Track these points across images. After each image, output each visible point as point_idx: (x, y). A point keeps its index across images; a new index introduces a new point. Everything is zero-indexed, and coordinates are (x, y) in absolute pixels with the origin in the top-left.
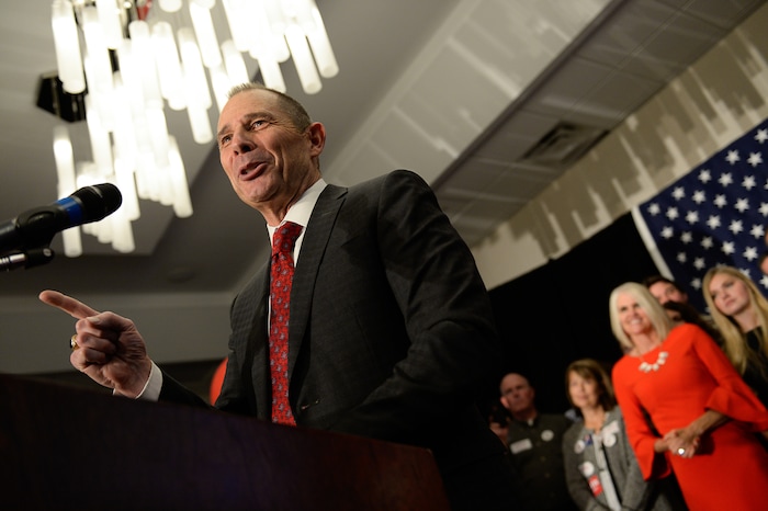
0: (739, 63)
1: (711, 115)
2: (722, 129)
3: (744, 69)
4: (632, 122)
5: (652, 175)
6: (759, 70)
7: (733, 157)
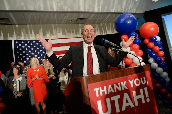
0: (39, 29)
1: (31, 33)
2: (32, 36)
3: (39, 30)
4: (17, 26)
5: (16, 36)
6: (41, 32)
7: (34, 42)
